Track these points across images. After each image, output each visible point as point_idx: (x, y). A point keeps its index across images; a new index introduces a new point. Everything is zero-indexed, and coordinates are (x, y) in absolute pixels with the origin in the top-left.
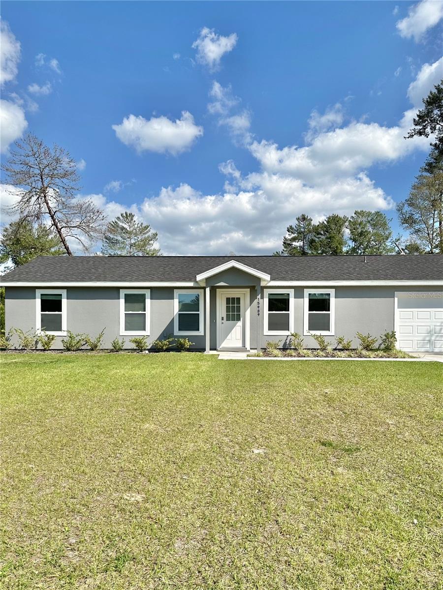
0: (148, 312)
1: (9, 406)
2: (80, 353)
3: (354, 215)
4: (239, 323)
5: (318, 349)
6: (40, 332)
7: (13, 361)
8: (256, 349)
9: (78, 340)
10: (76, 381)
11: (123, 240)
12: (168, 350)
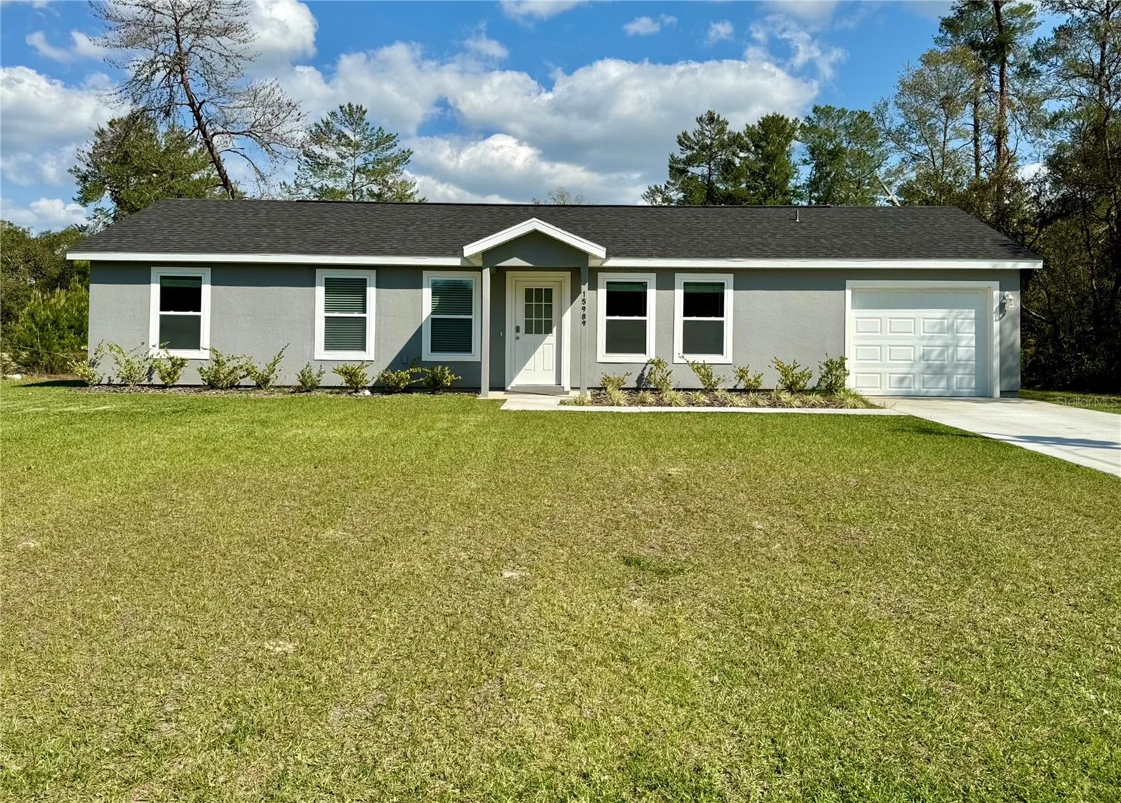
0: (371, 315)
1: (86, 497)
2: (235, 394)
3: (812, 115)
4: (548, 338)
5: (698, 390)
6: (156, 352)
7: (101, 408)
8: (578, 388)
9: (231, 368)
10: (215, 450)
11: (340, 160)
12: (409, 390)
